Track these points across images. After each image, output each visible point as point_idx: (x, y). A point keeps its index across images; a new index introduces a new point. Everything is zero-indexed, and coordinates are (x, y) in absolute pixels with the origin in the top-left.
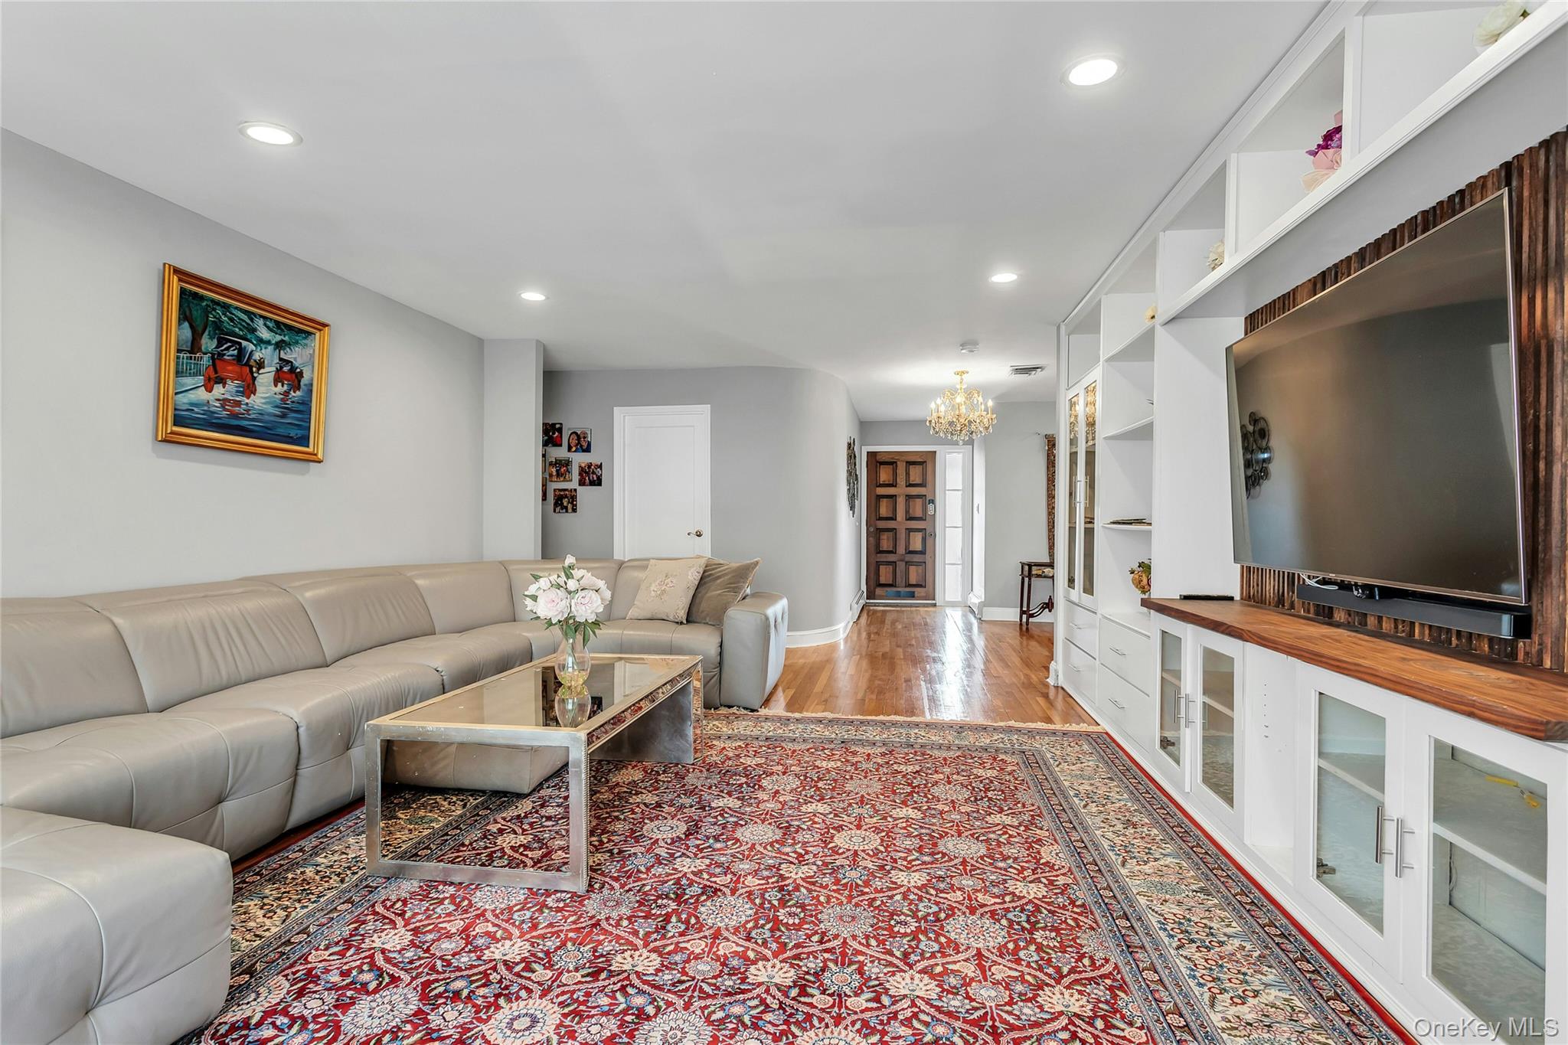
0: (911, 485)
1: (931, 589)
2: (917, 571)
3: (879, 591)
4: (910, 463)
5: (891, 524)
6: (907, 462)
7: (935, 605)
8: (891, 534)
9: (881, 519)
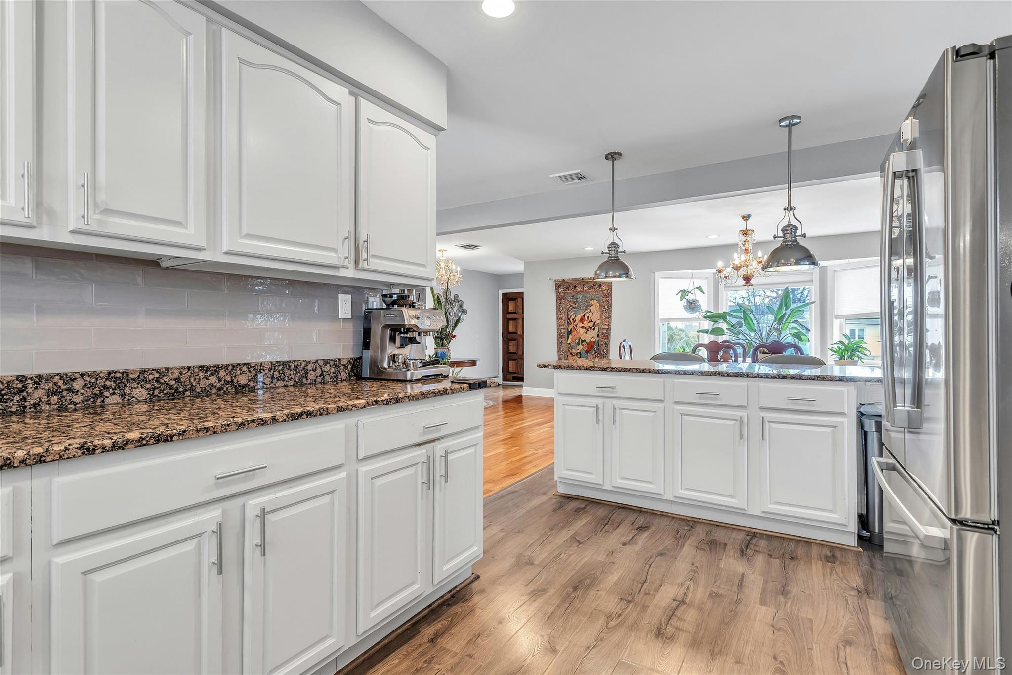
9: (510, 333)
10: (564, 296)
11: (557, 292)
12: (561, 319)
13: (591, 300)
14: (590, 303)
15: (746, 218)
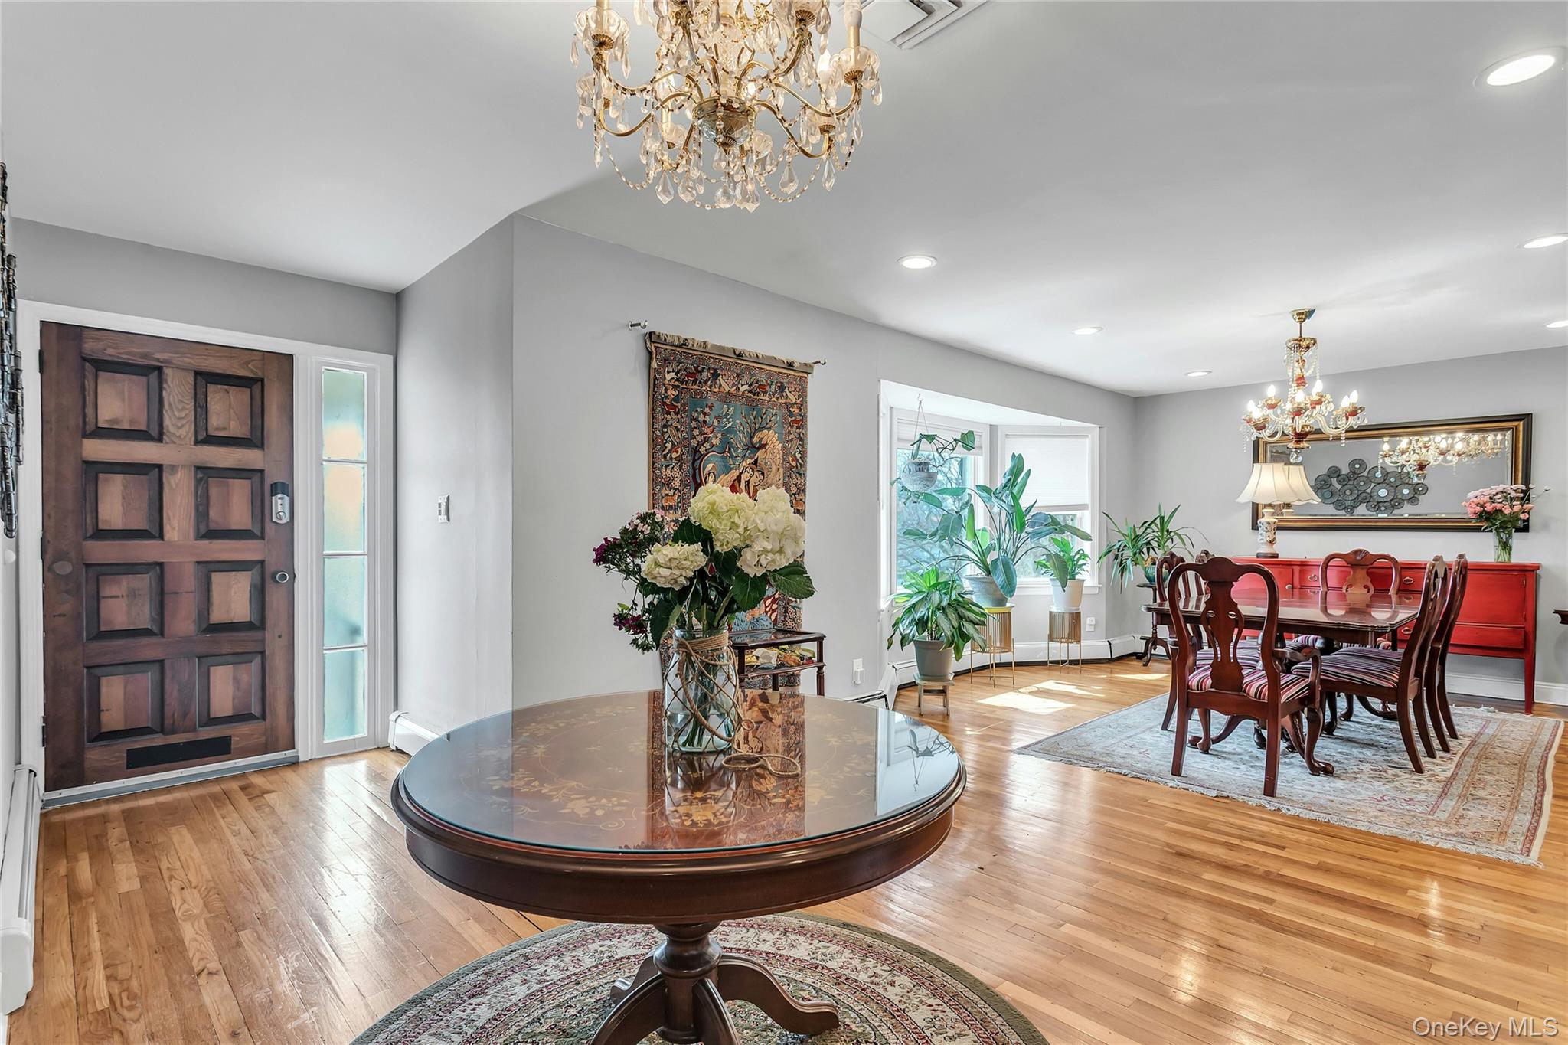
0: (210, 440)
1: (282, 721)
2: (236, 680)
3: (95, 755)
4: (205, 378)
5: (146, 551)
6: (198, 373)
7: (294, 763)
8: (144, 582)
9: (103, 535)
10: (676, 399)
11: (654, 383)
12: (667, 484)
13: (756, 431)
14: (755, 440)
15: (1304, 315)
